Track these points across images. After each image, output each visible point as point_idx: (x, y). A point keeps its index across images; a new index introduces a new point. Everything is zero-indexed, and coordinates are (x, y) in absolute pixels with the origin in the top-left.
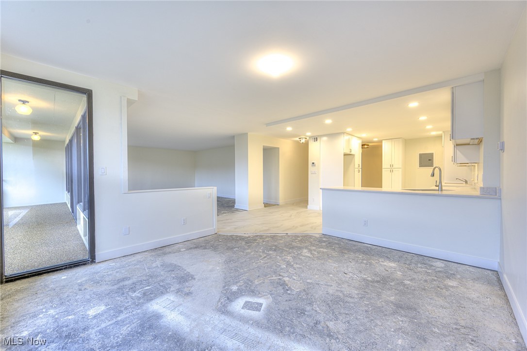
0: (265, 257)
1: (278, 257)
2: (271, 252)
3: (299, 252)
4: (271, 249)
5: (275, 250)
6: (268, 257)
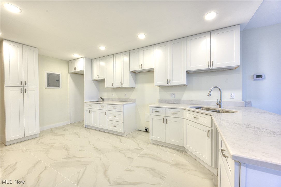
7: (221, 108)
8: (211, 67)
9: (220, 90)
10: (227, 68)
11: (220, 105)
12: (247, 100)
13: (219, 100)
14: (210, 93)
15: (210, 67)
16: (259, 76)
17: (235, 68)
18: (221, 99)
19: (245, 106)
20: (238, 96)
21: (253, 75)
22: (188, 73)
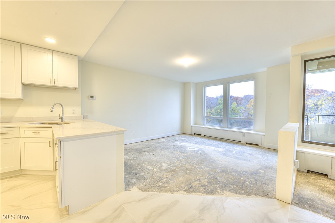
0: (193, 164)
1: (184, 163)
2: (190, 167)
3: (169, 166)
4: (190, 170)
5: (187, 169)
6: (191, 164)
7: (63, 121)
8: (54, 85)
9: (61, 106)
10: (69, 88)
11: (62, 119)
12: (85, 114)
13: (61, 116)
14: (52, 108)
15: (52, 84)
16: (92, 97)
17: (76, 89)
18: (63, 114)
19: (83, 119)
20: (78, 111)
21: (89, 96)
22: (24, 85)
